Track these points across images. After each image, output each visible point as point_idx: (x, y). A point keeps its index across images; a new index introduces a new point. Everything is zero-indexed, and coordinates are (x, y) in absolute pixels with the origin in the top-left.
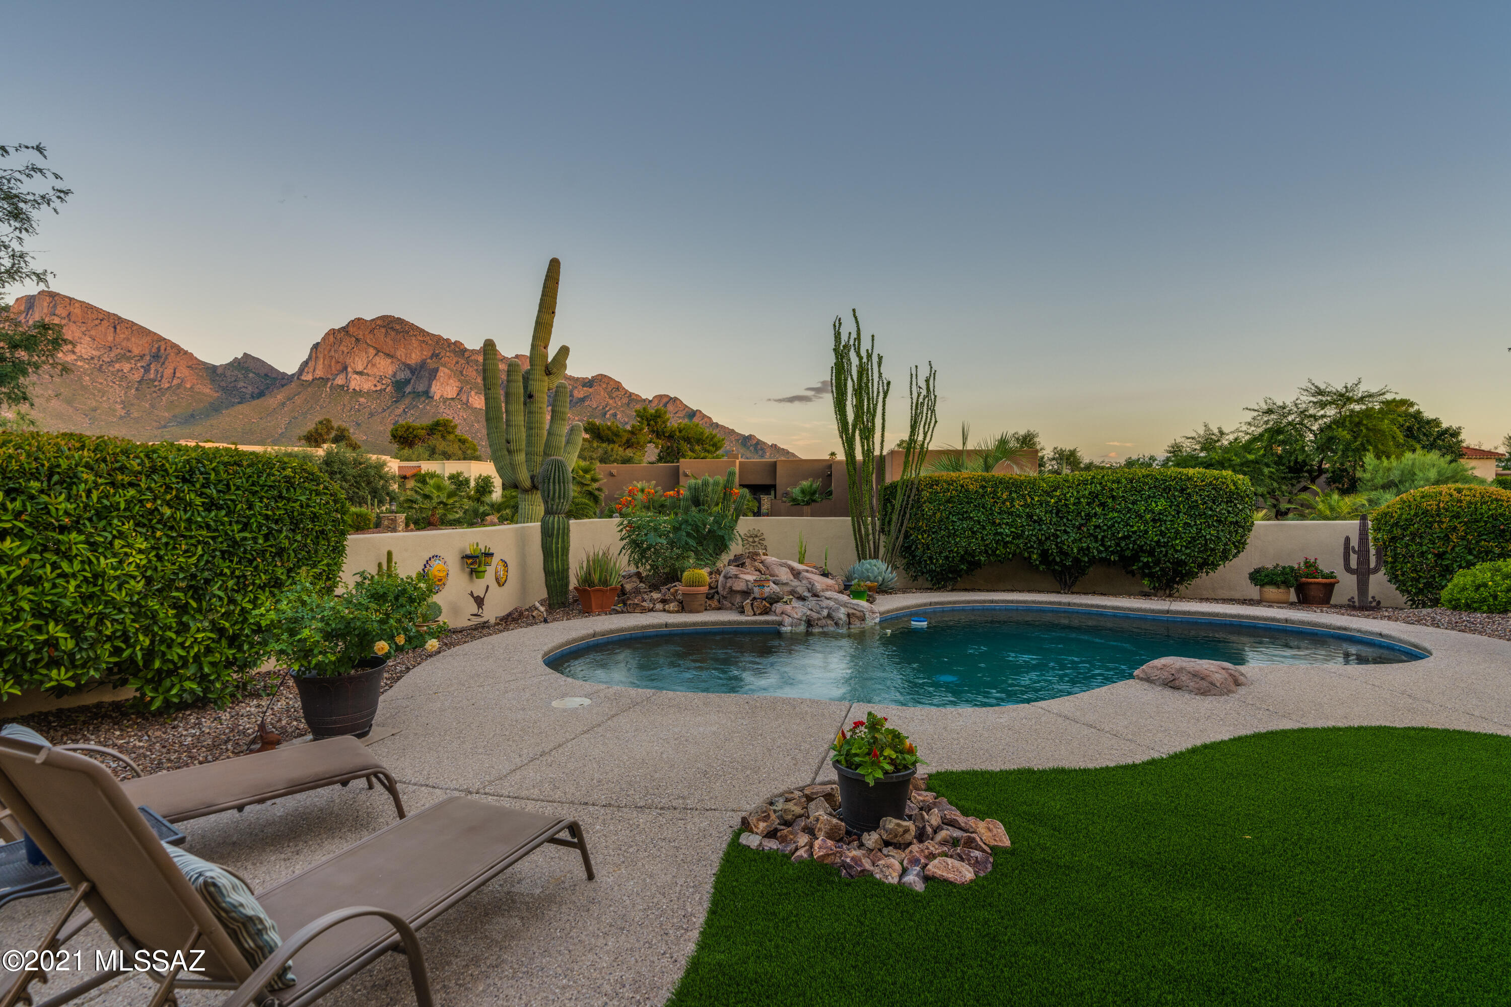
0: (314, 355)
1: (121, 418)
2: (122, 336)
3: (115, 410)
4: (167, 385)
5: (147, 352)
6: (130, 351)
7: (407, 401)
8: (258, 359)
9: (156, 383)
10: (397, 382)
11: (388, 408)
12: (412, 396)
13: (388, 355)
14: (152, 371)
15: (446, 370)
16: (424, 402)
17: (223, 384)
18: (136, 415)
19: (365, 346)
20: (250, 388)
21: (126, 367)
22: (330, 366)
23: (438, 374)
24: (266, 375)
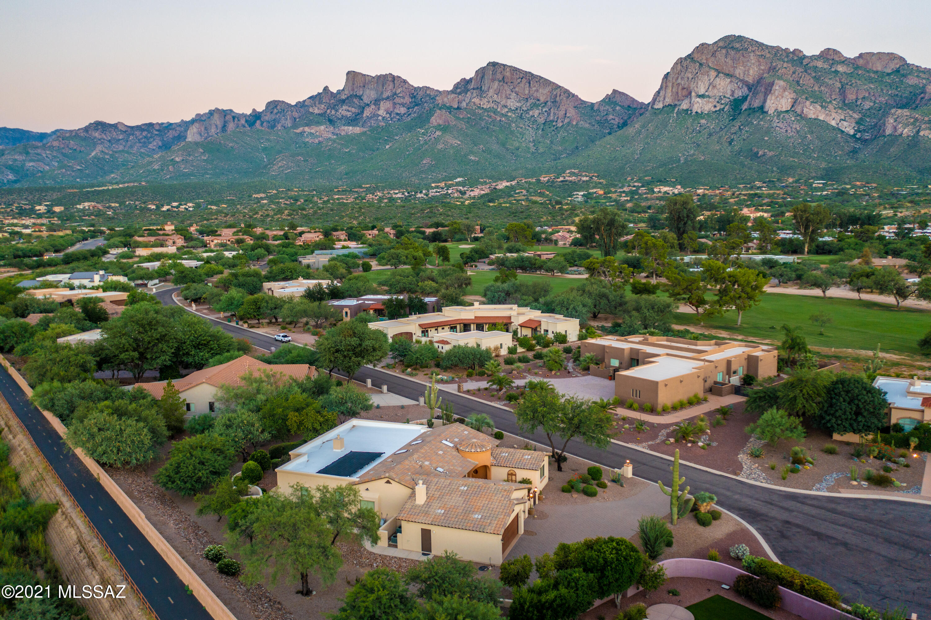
0: (664, 84)
1: (533, 153)
2: (534, 89)
3: (529, 148)
4: (561, 124)
5: (549, 99)
6: (538, 100)
7: (742, 118)
8: (623, 94)
9: (554, 124)
10: (735, 100)
11: (726, 127)
12: (747, 112)
13: (727, 75)
14: (552, 114)
15: (781, 83)
16: (758, 117)
17: (598, 118)
18: (541, 150)
19: (707, 69)
20: (617, 120)
21: (536, 112)
22: (677, 93)
23: (774, 88)
24: (629, 106)
